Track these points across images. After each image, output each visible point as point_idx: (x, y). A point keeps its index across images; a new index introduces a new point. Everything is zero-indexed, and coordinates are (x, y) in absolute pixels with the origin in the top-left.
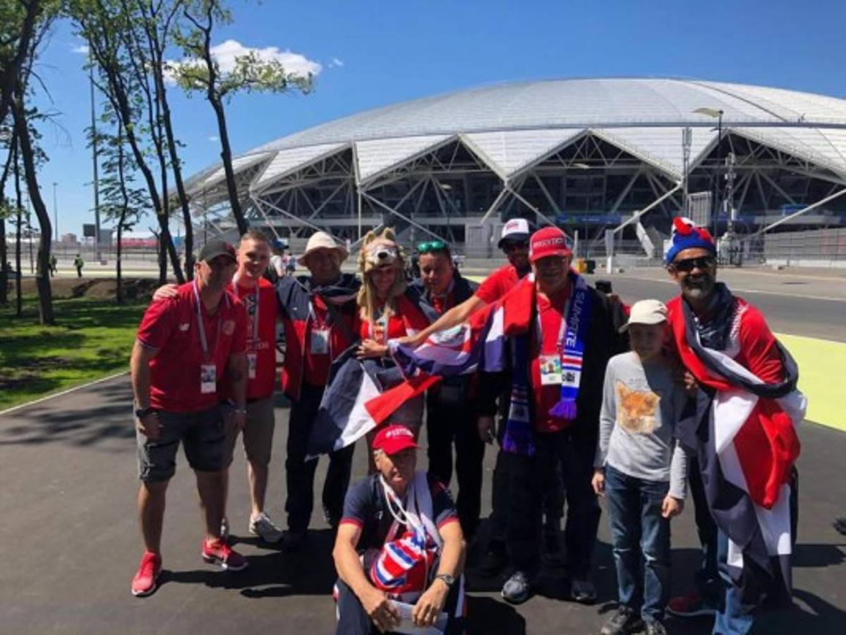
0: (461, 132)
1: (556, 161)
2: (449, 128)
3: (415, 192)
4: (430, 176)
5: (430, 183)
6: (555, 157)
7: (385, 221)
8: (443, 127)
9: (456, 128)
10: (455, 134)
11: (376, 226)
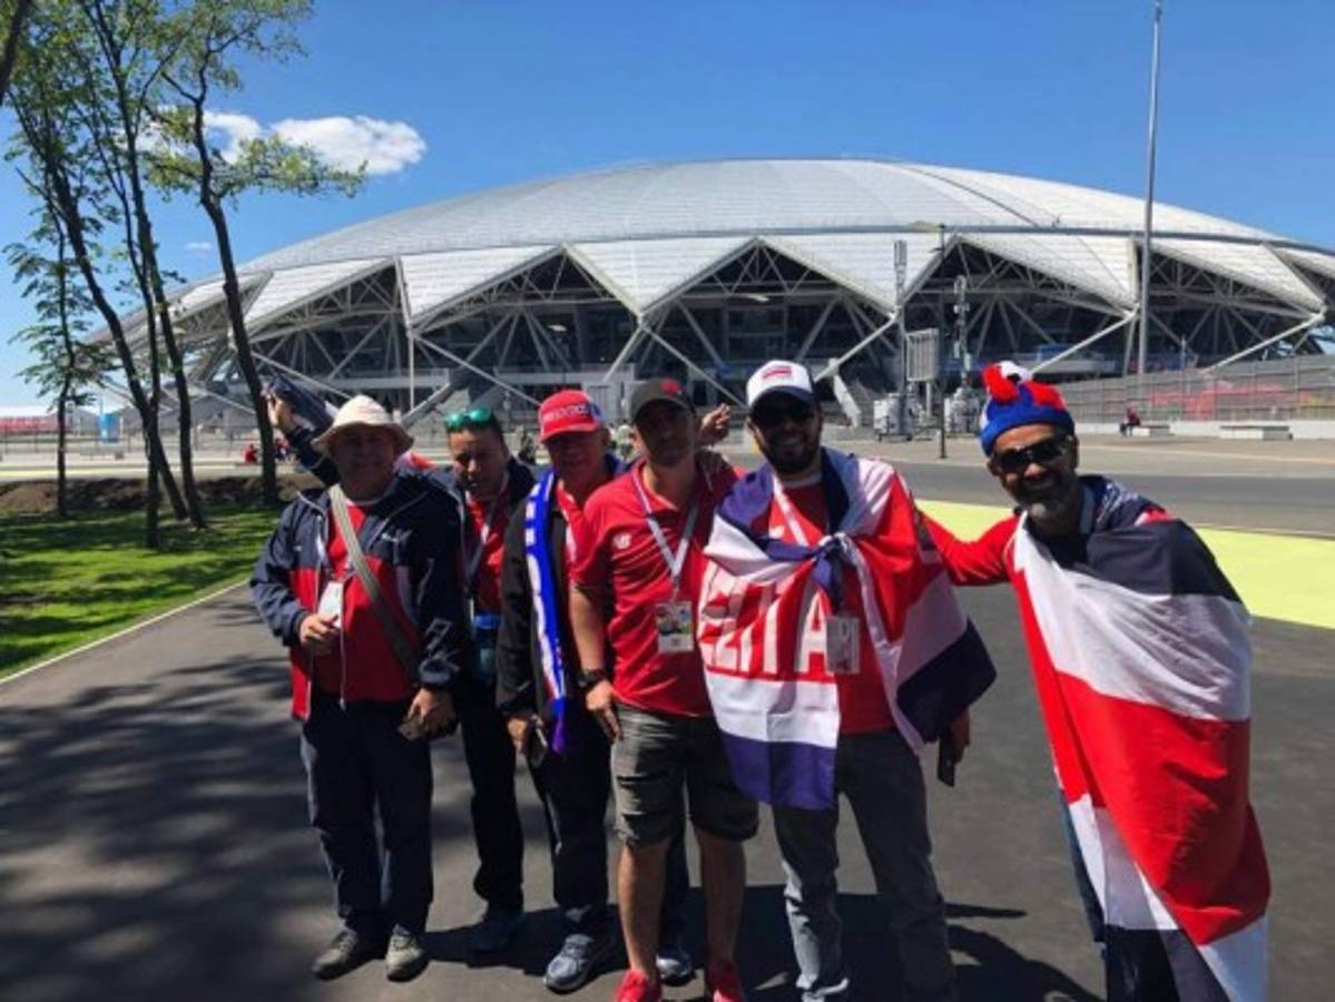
0: (567, 242)
1: (713, 285)
2: (549, 235)
3: (498, 334)
4: (522, 309)
5: (522, 320)
7: (452, 379)
8: (539, 234)
9: (560, 235)
10: (559, 245)
11: (438, 388)
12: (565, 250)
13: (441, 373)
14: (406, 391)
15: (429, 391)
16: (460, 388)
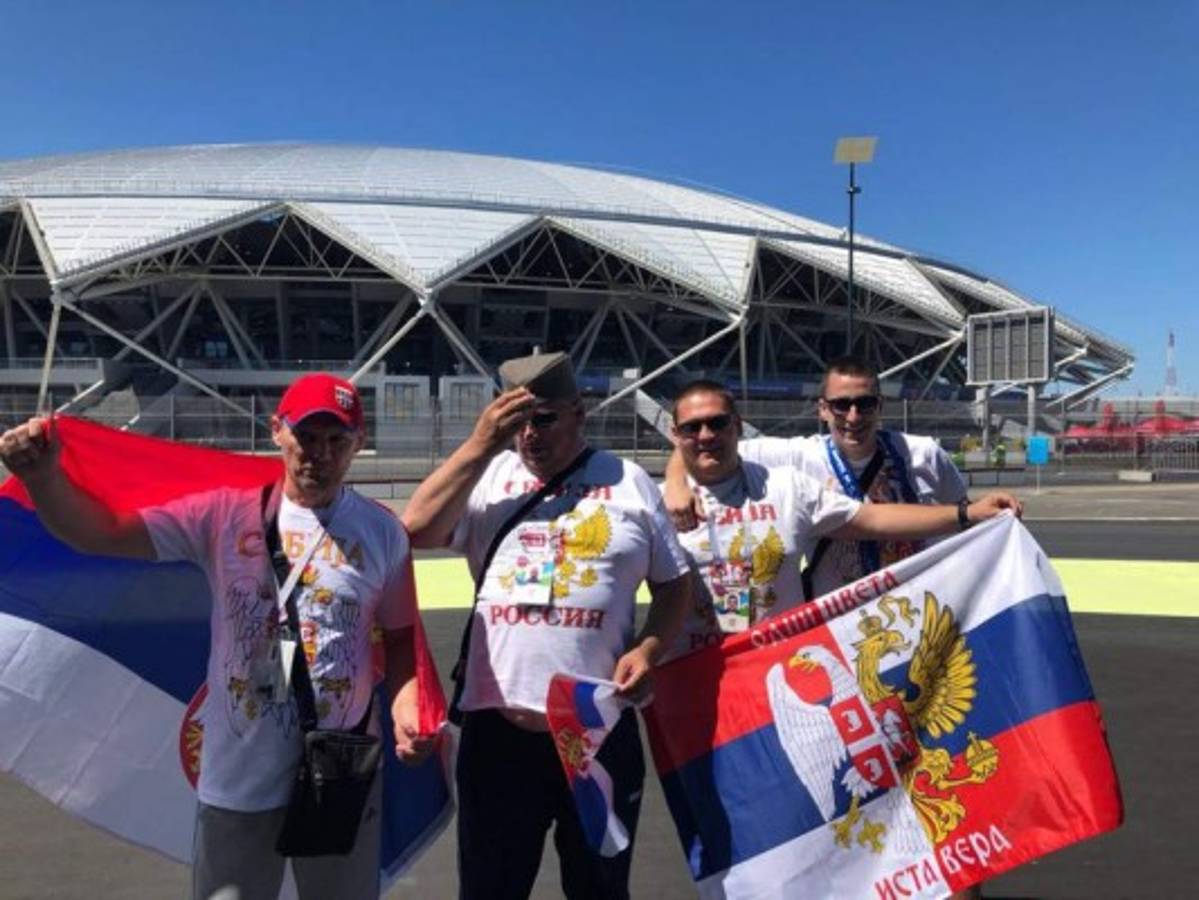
0: (292, 199)
1: (486, 276)
2: (263, 187)
3: (164, 324)
4: (204, 286)
5: (205, 302)
6: (483, 269)
7: (108, 373)
8: (248, 185)
9: (280, 189)
10: (278, 201)
11: (85, 387)
12: (288, 208)
13: (94, 365)
14: (34, 389)
15: (70, 391)
16: (120, 387)
